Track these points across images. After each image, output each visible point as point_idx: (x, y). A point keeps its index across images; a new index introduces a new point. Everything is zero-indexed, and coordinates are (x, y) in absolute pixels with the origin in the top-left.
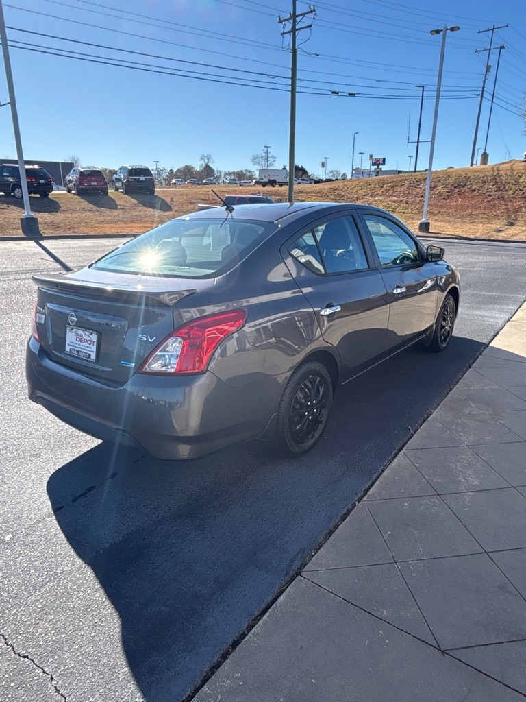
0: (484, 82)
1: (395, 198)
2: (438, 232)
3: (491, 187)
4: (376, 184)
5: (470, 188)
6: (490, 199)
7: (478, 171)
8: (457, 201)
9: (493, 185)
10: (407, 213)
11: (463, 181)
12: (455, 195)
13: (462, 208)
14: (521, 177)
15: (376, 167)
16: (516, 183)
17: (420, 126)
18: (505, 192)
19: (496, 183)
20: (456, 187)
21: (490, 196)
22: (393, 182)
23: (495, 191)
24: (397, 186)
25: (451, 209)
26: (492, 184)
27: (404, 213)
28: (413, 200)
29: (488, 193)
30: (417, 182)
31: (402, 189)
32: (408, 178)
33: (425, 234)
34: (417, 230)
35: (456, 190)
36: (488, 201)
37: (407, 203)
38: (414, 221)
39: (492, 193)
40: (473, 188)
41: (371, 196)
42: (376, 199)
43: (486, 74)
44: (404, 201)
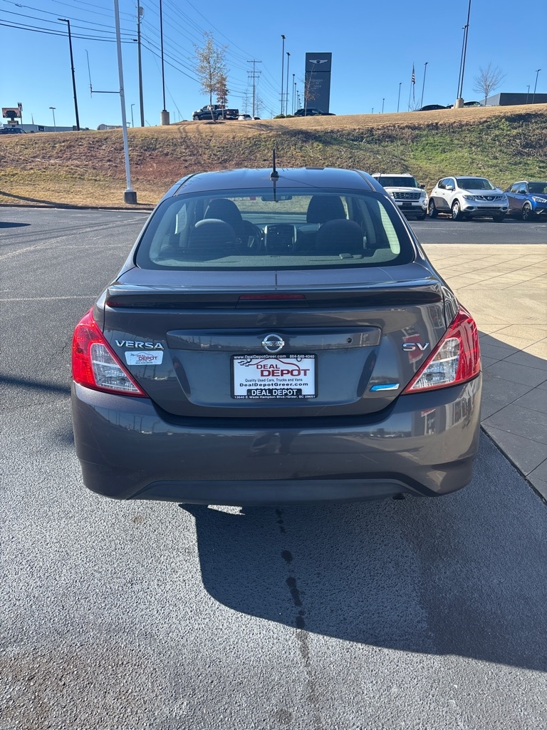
0: (139, 25)
1: (76, 162)
2: (146, 203)
3: (184, 151)
4: (44, 143)
5: (162, 151)
6: (187, 164)
7: (164, 132)
8: (152, 166)
9: (186, 149)
10: (100, 180)
11: (152, 144)
12: (148, 159)
13: (161, 174)
14: (210, 140)
15: (10, 119)
16: (208, 147)
17: (73, 72)
18: (199, 157)
19: (188, 147)
20: (146, 150)
21: (186, 161)
22: (67, 141)
23: (190, 156)
24: (74, 147)
25: (149, 175)
26: (183, 147)
27: (96, 180)
28: (100, 164)
29: (183, 158)
30: (97, 142)
31: (82, 150)
32: (84, 136)
33: (134, 206)
34: (123, 202)
35: (147, 154)
36: (186, 167)
37: (94, 169)
38: (112, 191)
39: (187, 158)
40: (165, 152)
41: (43, 158)
42: (52, 161)
43: (139, 17)
44: (90, 166)
